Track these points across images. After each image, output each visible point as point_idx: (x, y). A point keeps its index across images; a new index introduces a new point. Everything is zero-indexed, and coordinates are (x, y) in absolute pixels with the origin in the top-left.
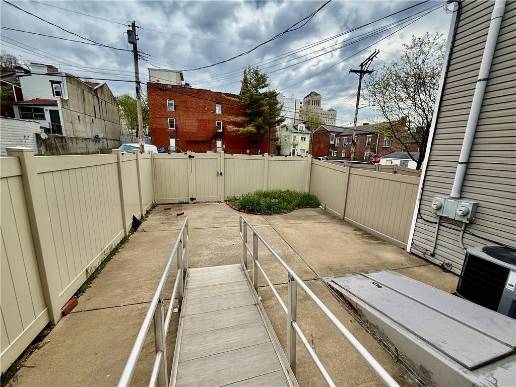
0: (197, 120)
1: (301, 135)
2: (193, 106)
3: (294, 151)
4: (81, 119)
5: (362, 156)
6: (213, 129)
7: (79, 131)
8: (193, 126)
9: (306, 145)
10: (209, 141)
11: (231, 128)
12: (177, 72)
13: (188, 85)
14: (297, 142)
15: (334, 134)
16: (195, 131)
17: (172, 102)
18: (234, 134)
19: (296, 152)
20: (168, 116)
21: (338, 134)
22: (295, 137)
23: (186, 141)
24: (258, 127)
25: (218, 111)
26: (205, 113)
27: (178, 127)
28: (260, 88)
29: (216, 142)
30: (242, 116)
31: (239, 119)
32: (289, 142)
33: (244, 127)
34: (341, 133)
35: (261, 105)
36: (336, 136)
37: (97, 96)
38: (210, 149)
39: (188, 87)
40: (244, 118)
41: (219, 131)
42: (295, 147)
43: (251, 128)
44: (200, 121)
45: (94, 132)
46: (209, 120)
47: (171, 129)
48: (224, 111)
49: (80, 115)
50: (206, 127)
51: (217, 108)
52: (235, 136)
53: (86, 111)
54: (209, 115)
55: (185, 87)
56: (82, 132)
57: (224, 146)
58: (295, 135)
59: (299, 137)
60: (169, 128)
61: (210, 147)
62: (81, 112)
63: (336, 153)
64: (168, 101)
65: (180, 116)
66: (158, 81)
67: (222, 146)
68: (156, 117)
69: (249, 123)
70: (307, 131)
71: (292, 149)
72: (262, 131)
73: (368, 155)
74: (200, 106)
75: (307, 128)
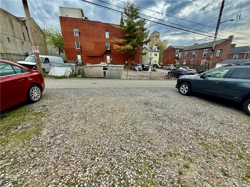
0: (94, 42)
1: (155, 53)
2: (91, 33)
3: (150, 62)
4: (10, 40)
5: (199, 63)
6: (104, 48)
7: (10, 49)
8: (91, 47)
9: (157, 58)
10: (102, 56)
11: (116, 47)
12: (79, 9)
13: (87, 18)
14: (152, 57)
15: (178, 50)
16: (93, 50)
17: (77, 30)
18: (118, 51)
19: (151, 62)
20: (75, 40)
21: (181, 50)
22: (151, 54)
23: (88, 56)
24: (134, 46)
25: (107, 36)
26: (98, 37)
27: (82, 47)
28: (134, 19)
29: (106, 57)
30: (123, 39)
31: (121, 41)
32: (147, 57)
33: (125, 46)
34: (183, 49)
35: (136, 30)
36: (179, 52)
37: (25, 26)
38: (103, 61)
39: (87, 19)
40: (124, 40)
41: (108, 49)
42: (151, 60)
43: (129, 46)
44: (96, 43)
45: (24, 51)
46: (101, 42)
47: (78, 48)
48: (111, 36)
49: (9, 37)
50: (100, 47)
51: (106, 34)
52: (119, 52)
53: (15, 35)
54: (101, 39)
55: (85, 20)
56: (13, 50)
57: (111, 59)
58: (151, 52)
59: (153, 54)
60: (76, 48)
61: (103, 60)
62: (11, 35)
63: (179, 62)
64: (75, 30)
65: (83, 40)
66: (67, 16)
67: (110, 59)
68: (67, 41)
69: (128, 43)
70: (158, 50)
71: (149, 61)
72: (136, 49)
73: (204, 63)
74: (95, 33)
75: (158, 48)
